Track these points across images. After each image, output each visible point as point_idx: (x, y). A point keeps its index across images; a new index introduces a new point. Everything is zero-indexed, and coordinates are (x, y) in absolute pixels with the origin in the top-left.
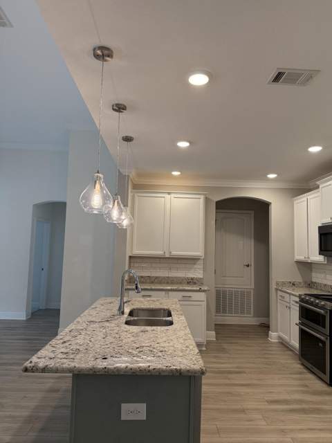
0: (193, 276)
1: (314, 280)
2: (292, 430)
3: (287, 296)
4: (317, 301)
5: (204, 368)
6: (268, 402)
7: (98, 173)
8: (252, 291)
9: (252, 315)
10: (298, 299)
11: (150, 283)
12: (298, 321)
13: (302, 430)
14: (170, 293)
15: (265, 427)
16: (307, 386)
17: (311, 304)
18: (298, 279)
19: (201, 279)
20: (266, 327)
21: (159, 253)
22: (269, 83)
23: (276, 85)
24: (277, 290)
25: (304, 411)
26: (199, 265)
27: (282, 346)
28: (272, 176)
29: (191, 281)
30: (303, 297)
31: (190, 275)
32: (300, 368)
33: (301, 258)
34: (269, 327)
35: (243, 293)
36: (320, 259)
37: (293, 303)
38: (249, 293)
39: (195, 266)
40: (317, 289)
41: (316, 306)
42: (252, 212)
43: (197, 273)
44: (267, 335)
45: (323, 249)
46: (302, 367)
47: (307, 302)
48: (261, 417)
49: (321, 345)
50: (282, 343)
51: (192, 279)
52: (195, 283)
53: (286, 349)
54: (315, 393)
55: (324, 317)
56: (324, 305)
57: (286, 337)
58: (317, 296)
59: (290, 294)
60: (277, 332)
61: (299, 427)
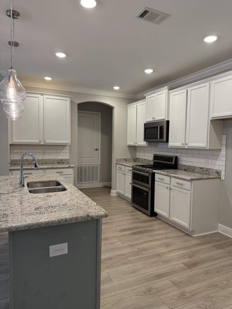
0: (62, 158)
1: (137, 157)
2: (136, 244)
3: (123, 167)
4: (144, 169)
5: (107, 213)
6: (119, 231)
7: (12, 68)
8: (99, 166)
9: (99, 181)
10: (131, 169)
11: (28, 165)
12: (131, 182)
13: (141, 243)
14: (47, 171)
15: (121, 245)
16: (138, 219)
17: (140, 171)
18: (129, 157)
19: (68, 160)
20: (109, 188)
21: (36, 141)
22: (136, 17)
23: (141, 20)
24: (116, 164)
25: (140, 233)
26: (67, 150)
27: (119, 198)
28: (117, 88)
29: (61, 162)
30: (135, 167)
31: (60, 157)
32: (132, 209)
33: (132, 143)
34: (111, 188)
35: (93, 167)
36: (144, 143)
37: (128, 171)
38: (97, 167)
39: (63, 151)
40: (139, 162)
41: (144, 171)
42: (100, 113)
43: (64, 155)
44: (110, 192)
45: (146, 137)
46: (133, 208)
47: (137, 170)
48: (117, 240)
49: (145, 194)
50: (119, 196)
51: (61, 160)
52: (63, 163)
53: (122, 199)
54: (144, 222)
55: (148, 178)
56: (148, 171)
57: (122, 192)
58: (143, 166)
59: (125, 166)
60: (116, 190)
61: (139, 242)
